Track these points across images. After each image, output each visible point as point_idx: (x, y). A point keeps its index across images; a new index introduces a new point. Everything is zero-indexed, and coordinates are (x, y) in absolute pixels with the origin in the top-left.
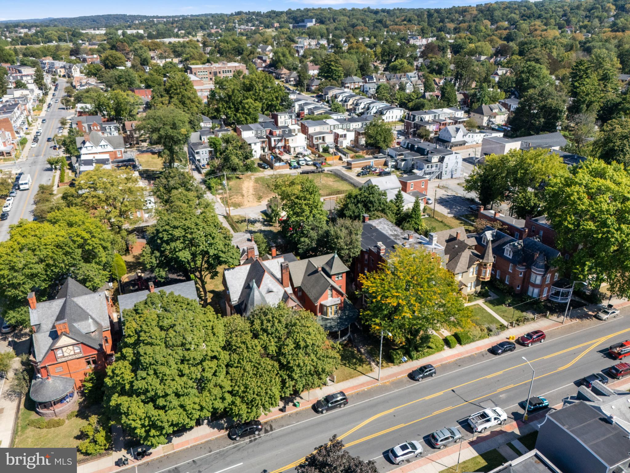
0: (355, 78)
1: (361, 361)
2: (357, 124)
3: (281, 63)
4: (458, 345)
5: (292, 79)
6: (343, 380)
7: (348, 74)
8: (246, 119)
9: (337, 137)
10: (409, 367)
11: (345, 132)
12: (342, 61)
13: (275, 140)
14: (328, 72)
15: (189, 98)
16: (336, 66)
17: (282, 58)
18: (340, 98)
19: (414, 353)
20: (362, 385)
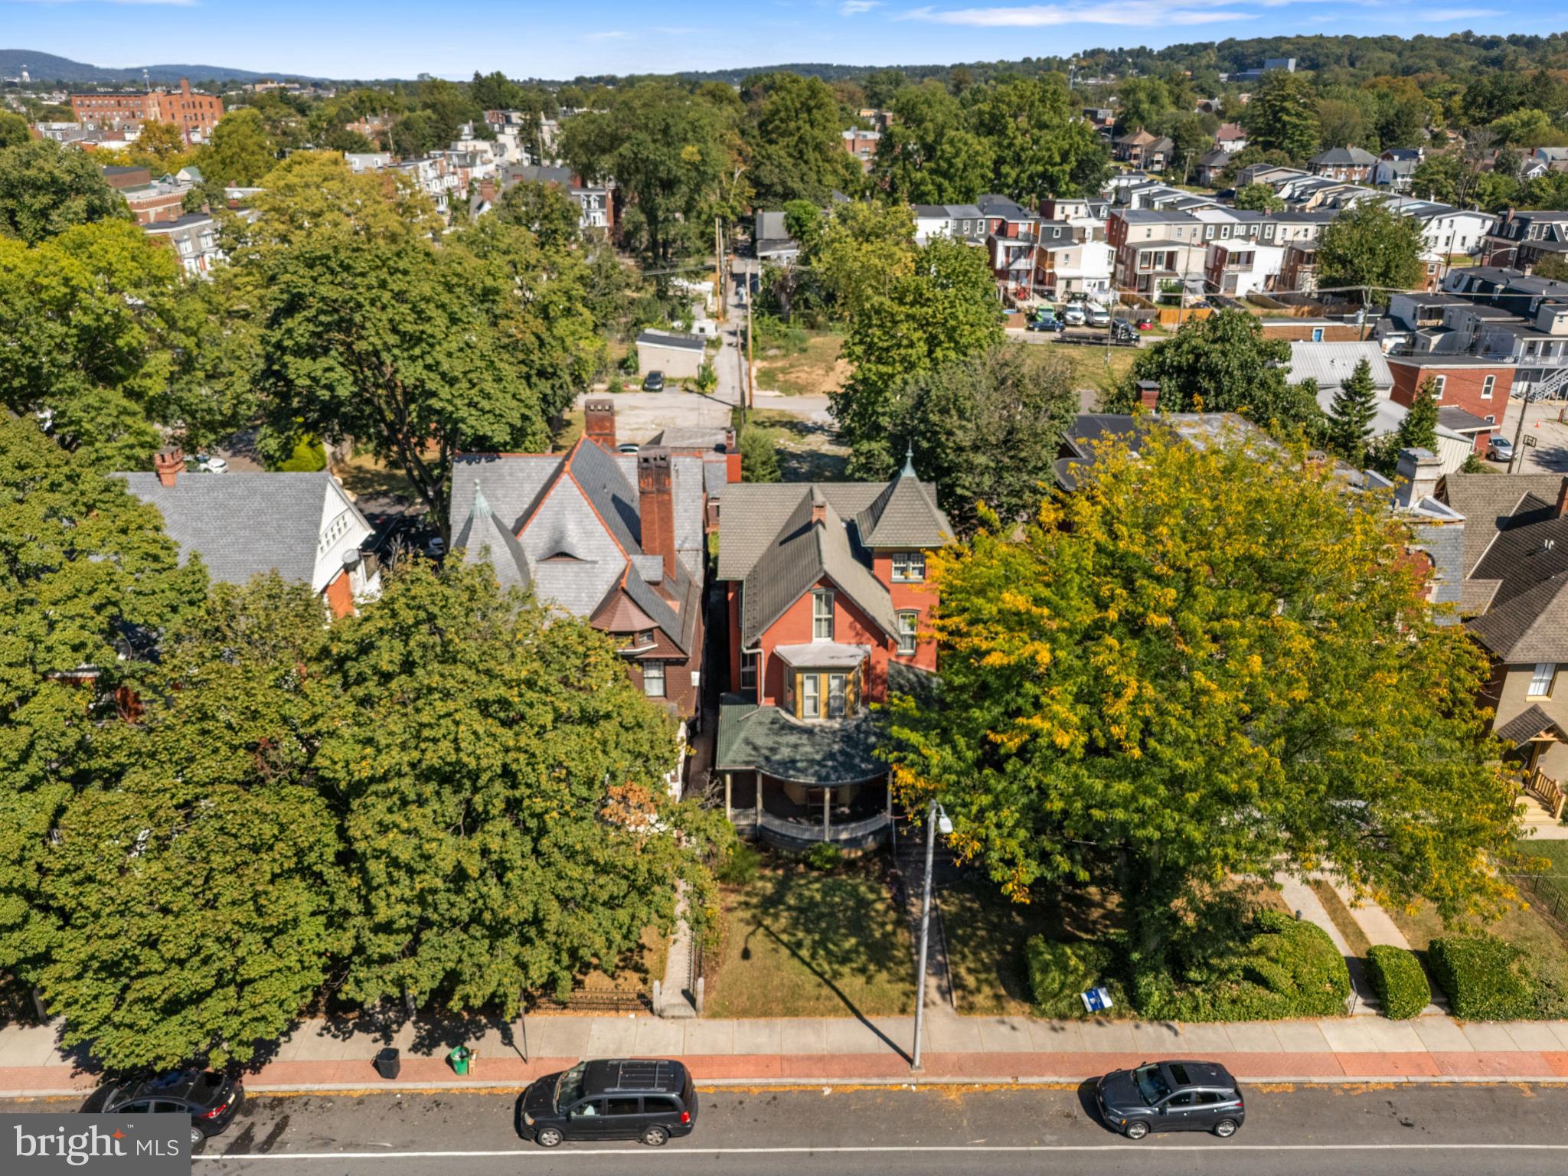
0: (1355, 152)
1: (880, 954)
2: (1301, 227)
3: (1142, 118)
4: (1432, 1012)
5: (1159, 157)
6: (744, 1013)
7: (1335, 140)
8: (941, 189)
9: (1219, 261)
10: (1106, 1047)
11: (1251, 246)
12: (1321, 103)
13: (1008, 249)
14: (1270, 130)
15: (818, 147)
16: (1298, 115)
17: (1145, 106)
18: (1285, 193)
19: (1154, 987)
20: (822, 1062)
